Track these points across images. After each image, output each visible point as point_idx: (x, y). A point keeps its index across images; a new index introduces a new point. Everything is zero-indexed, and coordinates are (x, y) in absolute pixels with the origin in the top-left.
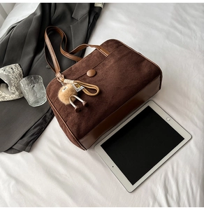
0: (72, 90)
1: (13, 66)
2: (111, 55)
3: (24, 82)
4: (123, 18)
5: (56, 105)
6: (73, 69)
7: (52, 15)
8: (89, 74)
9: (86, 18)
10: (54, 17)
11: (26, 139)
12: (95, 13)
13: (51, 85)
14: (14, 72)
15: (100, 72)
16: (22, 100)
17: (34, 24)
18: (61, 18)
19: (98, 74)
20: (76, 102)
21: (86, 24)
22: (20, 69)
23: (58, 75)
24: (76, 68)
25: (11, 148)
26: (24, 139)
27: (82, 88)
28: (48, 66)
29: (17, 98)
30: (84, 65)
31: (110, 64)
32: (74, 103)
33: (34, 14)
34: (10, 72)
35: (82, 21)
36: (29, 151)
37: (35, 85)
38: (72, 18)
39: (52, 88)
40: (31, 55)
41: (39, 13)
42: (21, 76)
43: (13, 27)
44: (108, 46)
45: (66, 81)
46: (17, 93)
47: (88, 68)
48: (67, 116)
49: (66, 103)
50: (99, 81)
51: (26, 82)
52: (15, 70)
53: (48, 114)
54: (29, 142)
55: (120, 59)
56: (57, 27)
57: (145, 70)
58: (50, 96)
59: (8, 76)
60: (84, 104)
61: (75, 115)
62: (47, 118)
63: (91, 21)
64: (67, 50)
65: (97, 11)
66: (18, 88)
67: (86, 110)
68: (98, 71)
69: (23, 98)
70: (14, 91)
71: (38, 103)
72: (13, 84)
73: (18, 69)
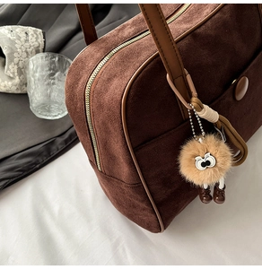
1: (31, 29)
14: (27, 41)
16: (22, 97)
22: (41, 40)
29: (14, 90)
34: (19, 38)
40: (72, 27)
42: (37, 51)
46: (17, 80)
51: (40, 62)
52: (32, 39)
53: (60, 140)
59: (13, 42)
62: (54, 148)
66: (22, 71)
69: (25, 95)
70: (13, 73)
71: (49, 111)
72: (16, 60)
73: (37, 38)
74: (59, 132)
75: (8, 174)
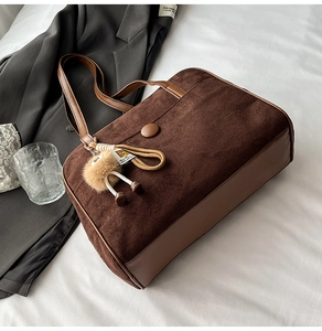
0: (111, 161)
2: (189, 95)
3: (21, 157)
4: (214, 34)
5: (80, 194)
6: (115, 126)
7: (79, 34)
8: (145, 132)
9: (142, 36)
10: (83, 37)
11: (21, 269)
12: (159, 27)
13: (72, 158)
14: (3, 139)
15: (166, 128)
16: (18, 192)
17: (45, 51)
18: (96, 41)
19: (163, 132)
20: (119, 185)
21: (142, 48)
23: (87, 139)
24: (121, 124)
26: (17, 269)
27: (130, 157)
28: (70, 127)
29: (8, 188)
30: (136, 117)
31: (185, 112)
32: (115, 188)
33: (46, 34)
35: (136, 43)
36: (26, 294)
37: (43, 161)
38: (117, 39)
39: (75, 163)
40: (38, 108)
42: (16, 145)
43: (6, 59)
44: (182, 81)
45: (99, 147)
46: (8, 179)
47: (144, 121)
48: (102, 216)
49: (98, 188)
50: (166, 143)
51: (24, 156)
52: (7, 135)
53: (68, 218)
54: (27, 273)
55: (206, 101)
57: (257, 119)
58: (69, 178)
60: (133, 188)
61: (117, 211)
62: (65, 227)
63: (153, 42)
65: (163, 23)
66: (10, 169)
67: (139, 201)
68: (163, 126)
69: (20, 189)
70: (3, 174)
71: (48, 196)
73: (11, 133)
75: (34, 266)
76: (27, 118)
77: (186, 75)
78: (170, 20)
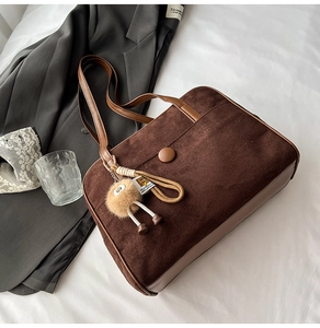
1: (22, 131)
2: (203, 120)
3: (42, 165)
6: (132, 142)
7: (90, 34)
8: (162, 155)
9: (151, 39)
10: (95, 37)
11: (46, 269)
12: (166, 28)
13: (91, 174)
14: (23, 144)
15: (183, 154)
17: (59, 53)
18: (107, 40)
19: (179, 158)
20: (139, 214)
21: (151, 51)
22: (33, 134)
23: (105, 155)
24: (137, 142)
25: (21, 285)
26: (42, 268)
27: (149, 186)
28: (85, 129)
30: (152, 136)
31: (201, 139)
32: (135, 215)
33: (59, 33)
34: (16, 145)
35: (144, 46)
36: (52, 291)
38: (126, 39)
39: (95, 179)
40: (55, 109)
41: (67, 33)
42: (36, 149)
43: (22, 59)
44: (195, 101)
46: (30, 182)
47: (160, 143)
48: (123, 239)
49: (120, 215)
50: (182, 172)
51: (45, 164)
52: (27, 140)
55: (220, 129)
56: (100, 55)
57: (270, 152)
59: (12, 152)
60: (155, 221)
62: (84, 228)
63: (161, 45)
64: (119, 100)
65: (170, 25)
66: (31, 174)
68: (179, 152)
70: (25, 178)
72: (23, 167)
73: (31, 137)
74: (82, 213)
75: (58, 266)
76: (45, 118)
77: (199, 95)
78: (176, 22)
